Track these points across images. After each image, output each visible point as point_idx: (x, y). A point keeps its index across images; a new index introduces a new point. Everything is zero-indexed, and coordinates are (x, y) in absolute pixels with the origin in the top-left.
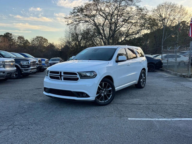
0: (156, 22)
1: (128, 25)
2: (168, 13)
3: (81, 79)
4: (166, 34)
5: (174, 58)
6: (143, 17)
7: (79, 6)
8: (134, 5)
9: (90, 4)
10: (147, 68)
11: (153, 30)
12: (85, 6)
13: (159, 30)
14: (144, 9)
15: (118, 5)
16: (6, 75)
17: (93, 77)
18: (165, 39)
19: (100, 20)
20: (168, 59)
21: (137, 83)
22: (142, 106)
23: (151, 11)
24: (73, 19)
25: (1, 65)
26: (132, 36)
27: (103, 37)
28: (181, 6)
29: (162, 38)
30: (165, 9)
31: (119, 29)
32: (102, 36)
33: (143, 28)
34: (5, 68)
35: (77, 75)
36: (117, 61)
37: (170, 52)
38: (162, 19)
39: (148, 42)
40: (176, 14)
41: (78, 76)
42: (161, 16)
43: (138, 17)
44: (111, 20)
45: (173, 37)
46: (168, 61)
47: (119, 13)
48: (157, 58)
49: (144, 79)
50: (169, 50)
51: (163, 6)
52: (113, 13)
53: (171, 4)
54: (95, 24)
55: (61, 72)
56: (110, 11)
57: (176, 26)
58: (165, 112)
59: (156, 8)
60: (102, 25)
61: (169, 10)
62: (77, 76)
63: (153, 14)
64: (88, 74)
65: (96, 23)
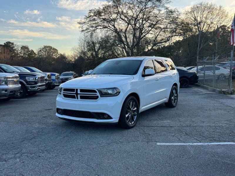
0: (190, 27)
1: (156, 31)
2: (204, 16)
3: (101, 97)
4: (202, 41)
5: (212, 71)
6: (174, 21)
7: (95, 9)
8: (163, 6)
9: (109, 6)
10: (179, 83)
11: (187, 36)
12: (103, 8)
13: (193, 37)
14: (175, 12)
15: (143, 7)
16: (9, 93)
17: (116, 95)
18: (201, 47)
19: (121, 25)
20: (204, 72)
21: (167, 101)
22: (173, 129)
23: (184, 13)
24: (88, 25)
25: (3, 82)
26: (160, 44)
27: (126, 46)
28: (220, 7)
29: (197, 46)
30: (200, 11)
31: (144, 36)
32: (124, 44)
33: (174, 34)
34: (7, 85)
35: (96, 92)
36: (144, 76)
37: (207, 64)
38: (197, 23)
39: (180, 51)
40: (214, 17)
41: (98, 94)
42: (195, 19)
43: (167, 21)
44: (135, 25)
45: (211, 44)
46: (204, 74)
47: (145, 17)
48: (191, 71)
49: (175, 96)
50: (205, 61)
51: (198, 7)
52: (137, 16)
53: (207, 5)
54: (116, 31)
55: (77, 90)
56: (134, 14)
57: (214, 31)
58: (201, 135)
59: (190, 10)
60: (124, 31)
61: (206, 12)
62: (96, 94)
63: (186, 17)
64: (110, 92)
65: (117, 29)
